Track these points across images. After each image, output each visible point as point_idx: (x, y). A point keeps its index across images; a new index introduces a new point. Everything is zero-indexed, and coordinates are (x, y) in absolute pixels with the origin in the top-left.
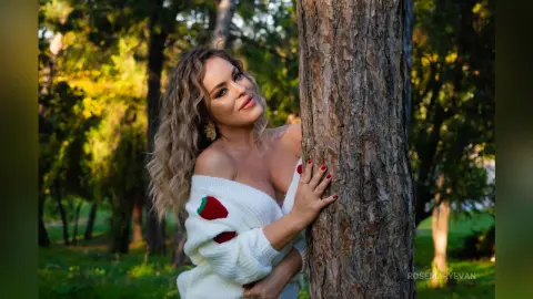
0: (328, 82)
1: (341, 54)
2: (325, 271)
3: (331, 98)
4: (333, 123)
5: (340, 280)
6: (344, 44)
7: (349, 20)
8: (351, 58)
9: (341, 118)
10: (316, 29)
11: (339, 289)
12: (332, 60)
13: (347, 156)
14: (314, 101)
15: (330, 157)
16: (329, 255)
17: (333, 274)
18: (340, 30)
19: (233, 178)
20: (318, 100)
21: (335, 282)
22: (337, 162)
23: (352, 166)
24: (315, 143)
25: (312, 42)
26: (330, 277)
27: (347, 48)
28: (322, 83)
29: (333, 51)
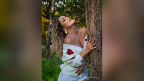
0: (93, 18)
1: (97, 12)
2: (93, 62)
3: (94, 22)
4: (95, 28)
5: (97, 63)
6: (97, 9)
7: (98, 3)
8: (99, 12)
9: (97, 27)
10: (90, 6)
11: (97, 65)
12: (94, 13)
13: (98, 35)
14: (90, 23)
15: (94, 35)
16: (94, 58)
17: (95, 62)
18: (96, 6)
19: (74, 45)
20: (91, 23)
21: (96, 64)
22: (96, 37)
23: (99, 37)
24: (90, 32)
25: (89, 9)
26: (95, 63)
27: (98, 10)
28: (92, 18)
29: (94, 11)
